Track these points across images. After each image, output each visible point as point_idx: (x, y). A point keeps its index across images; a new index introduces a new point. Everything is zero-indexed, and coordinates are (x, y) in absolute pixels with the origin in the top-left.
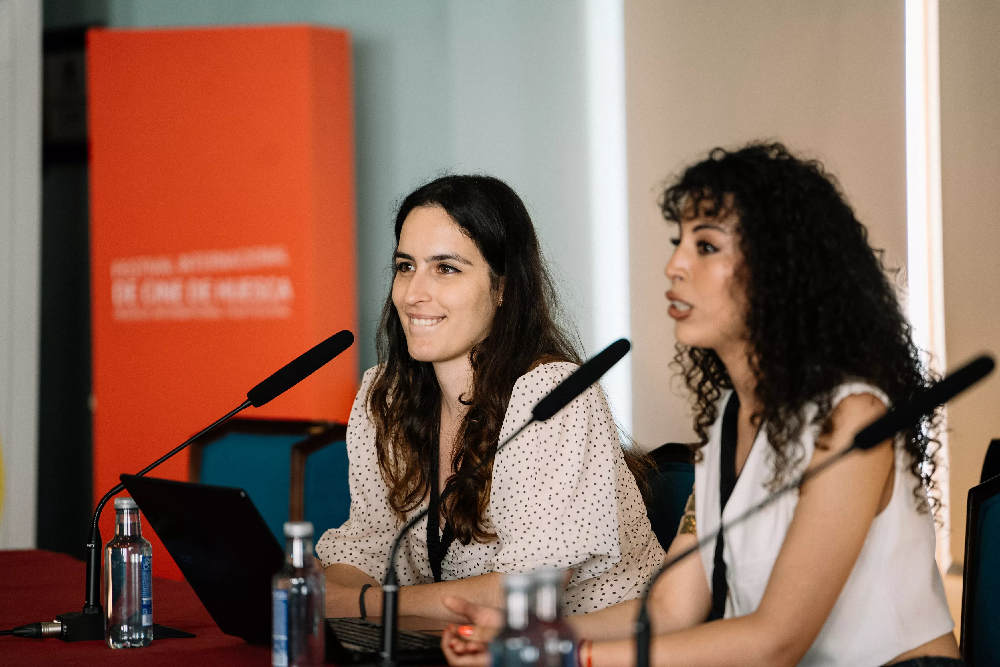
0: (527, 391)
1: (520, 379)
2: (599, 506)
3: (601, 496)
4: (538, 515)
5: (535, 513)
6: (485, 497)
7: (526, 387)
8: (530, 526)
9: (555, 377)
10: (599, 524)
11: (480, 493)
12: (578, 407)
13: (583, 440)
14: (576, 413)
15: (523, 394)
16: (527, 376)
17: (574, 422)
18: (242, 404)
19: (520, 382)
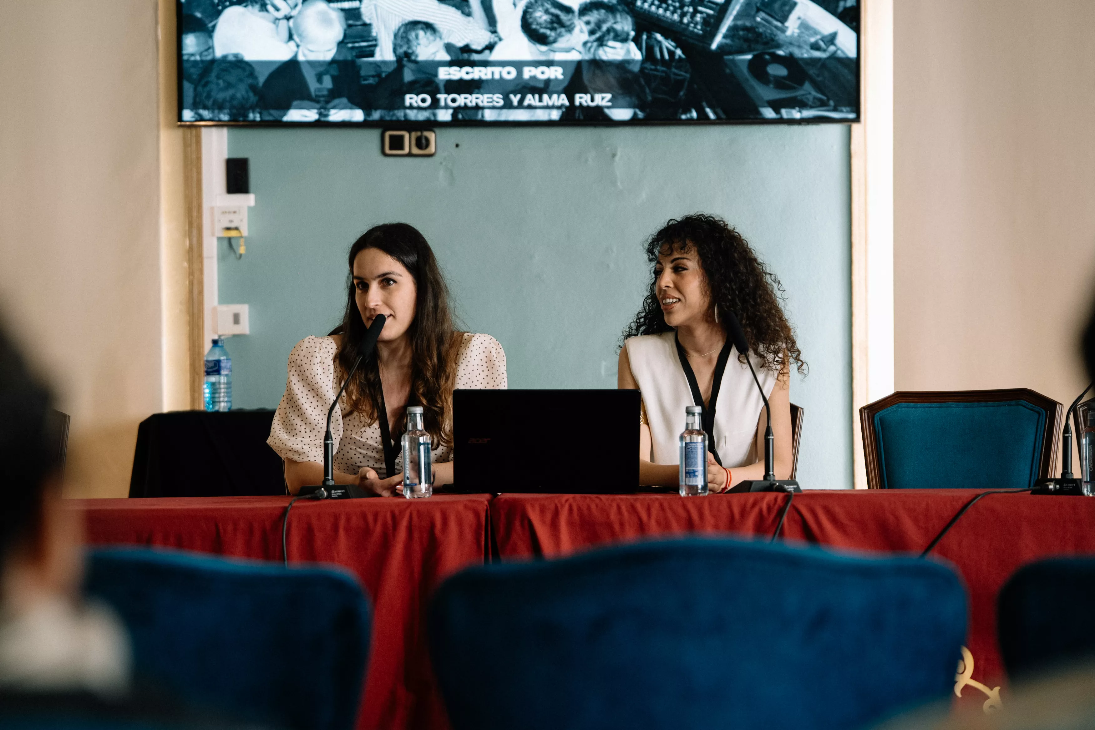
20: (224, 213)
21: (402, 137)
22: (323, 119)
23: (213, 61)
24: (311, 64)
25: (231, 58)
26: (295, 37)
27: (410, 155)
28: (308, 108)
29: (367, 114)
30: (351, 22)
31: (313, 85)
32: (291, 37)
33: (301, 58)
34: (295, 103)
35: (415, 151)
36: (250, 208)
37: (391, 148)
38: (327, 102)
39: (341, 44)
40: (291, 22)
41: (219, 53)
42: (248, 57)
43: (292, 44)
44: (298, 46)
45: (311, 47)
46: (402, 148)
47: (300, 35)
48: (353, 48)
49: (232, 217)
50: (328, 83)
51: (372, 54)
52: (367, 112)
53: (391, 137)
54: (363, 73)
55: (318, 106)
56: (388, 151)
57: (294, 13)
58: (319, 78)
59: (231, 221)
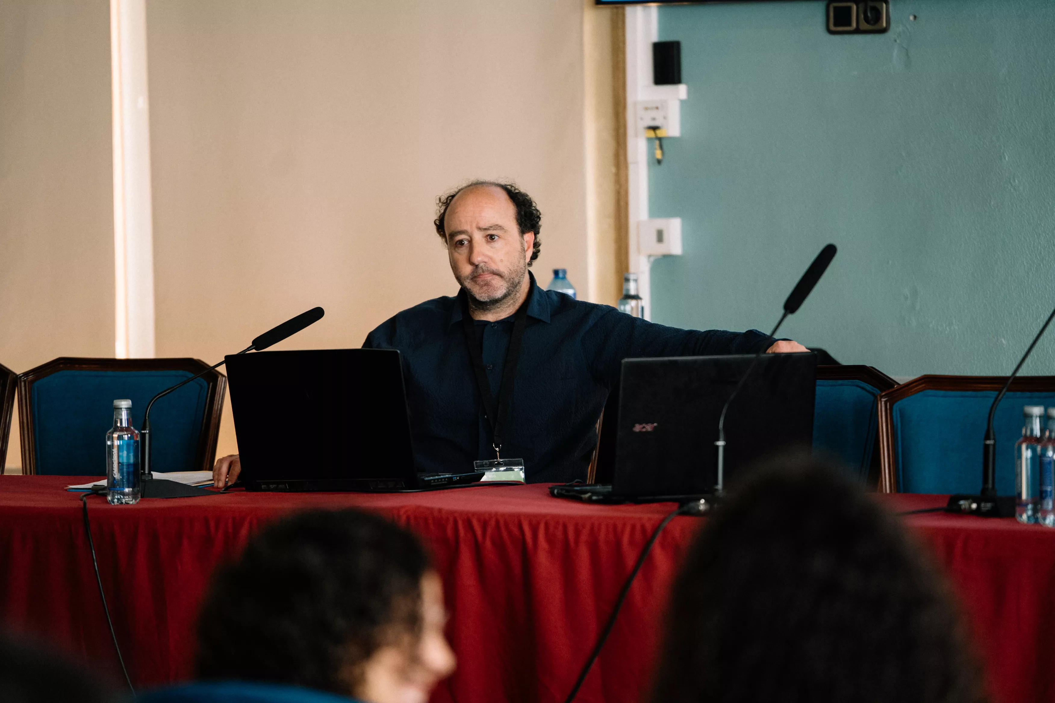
20: (646, 109)
21: (849, 9)
27: (858, 31)
35: (864, 26)
36: (682, 102)
37: (836, 25)
46: (849, 24)
49: (653, 113)
53: (836, 9)
56: (832, 28)
59: (654, 119)
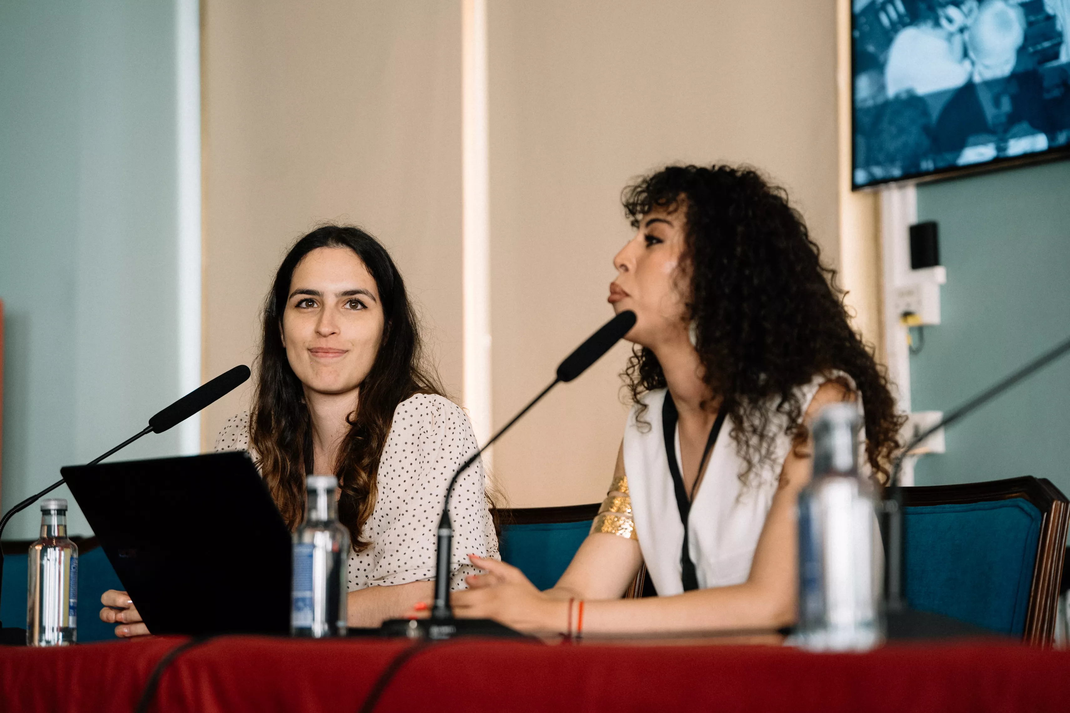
0: (407, 416)
1: (400, 405)
2: (470, 519)
3: (472, 511)
4: (412, 526)
5: (410, 524)
6: (365, 511)
7: (406, 412)
8: (405, 538)
9: (435, 401)
10: (469, 535)
11: (361, 507)
12: (455, 428)
13: (457, 458)
14: (453, 433)
15: (404, 419)
16: (407, 402)
17: (450, 442)
18: (144, 430)
19: (400, 408)
20: (902, 295)
22: (1002, 155)
23: (887, 104)
24: (988, 84)
25: (904, 96)
26: (971, 54)
28: (984, 143)
29: (1051, 138)
30: (1032, 18)
31: (990, 111)
32: (965, 54)
33: (977, 79)
34: (971, 139)
36: (942, 286)
38: (1006, 131)
39: (1021, 51)
40: (966, 35)
41: (891, 91)
42: (922, 90)
43: (967, 63)
44: (973, 63)
45: (988, 62)
47: (975, 49)
48: (1036, 52)
49: (909, 299)
50: (1006, 105)
51: (1056, 56)
52: (1051, 134)
54: (1046, 84)
55: (994, 138)
57: (969, 22)
58: (997, 103)
59: (909, 305)
